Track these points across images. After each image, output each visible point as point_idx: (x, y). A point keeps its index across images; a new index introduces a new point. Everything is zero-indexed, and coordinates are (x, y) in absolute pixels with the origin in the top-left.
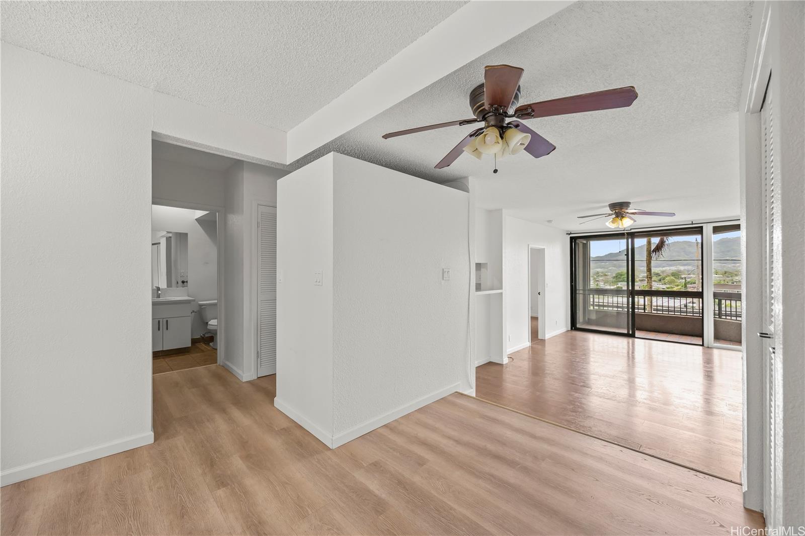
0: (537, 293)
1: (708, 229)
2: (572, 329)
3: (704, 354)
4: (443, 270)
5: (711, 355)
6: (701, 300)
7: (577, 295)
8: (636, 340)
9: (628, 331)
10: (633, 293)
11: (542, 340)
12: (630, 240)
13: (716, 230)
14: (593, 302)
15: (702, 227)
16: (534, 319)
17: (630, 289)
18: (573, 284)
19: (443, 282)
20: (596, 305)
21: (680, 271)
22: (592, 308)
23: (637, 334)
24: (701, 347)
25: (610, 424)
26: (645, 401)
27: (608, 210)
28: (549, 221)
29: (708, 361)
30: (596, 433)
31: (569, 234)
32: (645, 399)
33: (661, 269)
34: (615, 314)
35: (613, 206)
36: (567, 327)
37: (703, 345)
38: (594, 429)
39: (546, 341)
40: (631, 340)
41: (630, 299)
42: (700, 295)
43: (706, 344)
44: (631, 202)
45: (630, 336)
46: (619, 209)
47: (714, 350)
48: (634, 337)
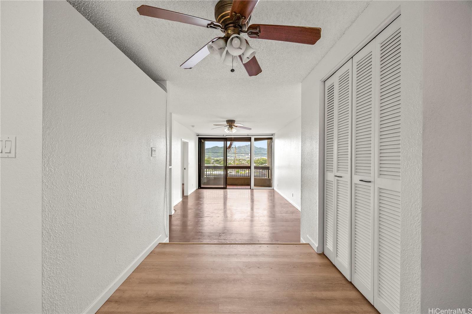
0: (184, 169)
1: (253, 139)
2: (199, 188)
3: (251, 192)
4: (152, 148)
5: (253, 192)
6: (250, 170)
7: (202, 169)
9: (224, 186)
11: (186, 196)
12: (225, 142)
13: (256, 139)
14: (206, 174)
15: (251, 138)
16: (183, 184)
18: (200, 163)
19: (151, 158)
20: (208, 175)
22: (205, 176)
23: (228, 187)
24: (250, 190)
25: (241, 234)
26: (247, 218)
27: (225, 123)
28: (193, 126)
29: (252, 195)
30: (239, 241)
31: (198, 136)
32: (247, 217)
33: (219, 158)
34: (213, 179)
35: (228, 122)
36: (196, 187)
37: (251, 189)
38: (237, 239)
39: (189, 196)
40: (225, 190)
42: (249, 168)
43: (252, 188)
44: (236, 120)
45: (225, 188)
46: (231, 123)
47: (254, 190)
48: (226, 189)
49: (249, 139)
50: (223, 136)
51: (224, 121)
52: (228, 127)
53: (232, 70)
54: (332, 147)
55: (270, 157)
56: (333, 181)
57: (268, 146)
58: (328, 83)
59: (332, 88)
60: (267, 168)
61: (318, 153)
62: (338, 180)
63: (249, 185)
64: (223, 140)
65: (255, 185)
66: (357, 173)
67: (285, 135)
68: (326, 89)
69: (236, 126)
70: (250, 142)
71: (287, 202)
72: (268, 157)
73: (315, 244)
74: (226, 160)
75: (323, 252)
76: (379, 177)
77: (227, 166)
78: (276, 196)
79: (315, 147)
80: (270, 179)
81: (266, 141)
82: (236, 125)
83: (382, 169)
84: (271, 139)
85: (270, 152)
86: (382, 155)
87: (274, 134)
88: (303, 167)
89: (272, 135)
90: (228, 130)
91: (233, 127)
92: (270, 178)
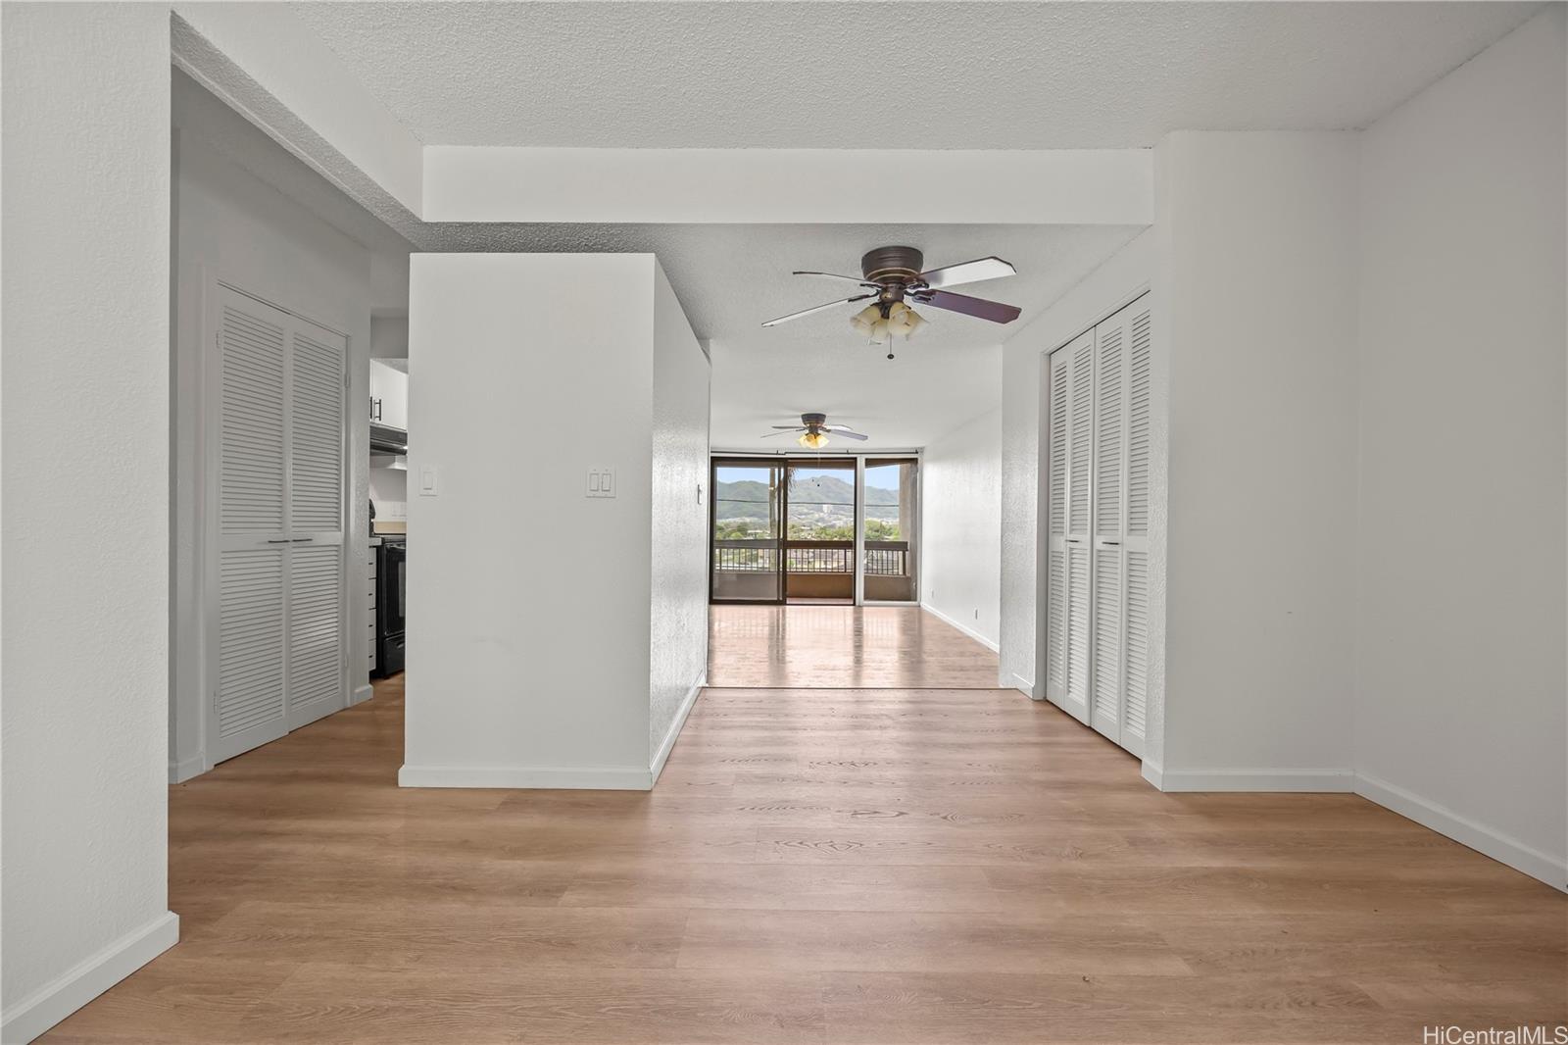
1: (861, 462)
2: (710, 604)
3: (855, 612)
4: (698, 486)
5: (861, 612)
6: (848, 550)
8: (787, 607)
9: (779, 597)
10: (785, 545)
12: (782, 470)
13: (870, 463)
15: (855, 459)
17: (781, 536)
21: (745, 524)
23: (788, 599)
24: (852, 607)
27: (799, 422)
29: (858, 620)
35: (807, 418)
37: (854, 604)
40: (781, 608)
41: (781, 551)
42: (850, 545)
43: (857, 604)
44: (827, 415)
45: (781, 603)
46: (814, 422)
47: (865, 609)
48: (786, 604)
49: (850, 463)
50: (777, 454)
51: (797, 417)
52: (807, 431)
53: (891, 357)
54: (1062, 486)
55: (909, 513)
56: (1062, 553)
57: (903, 483)
58: (1057, 359)
59: (1062, 370)
60: (901, 546)
61: (1036, 497)
62: (1071, 549)
63: (849, 597)
64: (776, 463)
65: (866, 598)
66: (1102, 532)
67: (955, 452)
68: (1053, 370)
69: (829, 431)
70: (853, 471)
71: (959, 635)
72: (903, 517)
73: (1027, 682)
74: (782, 523)
75: (1045, 697)
76: (1128, 535)
77: (789, 539)
78: (926, 621)
79: (1029, 484)
80: (908, 578)
81: (897, 467)
82: (828, 428)
83: (1133, 522)
84: (914, 461)
85: (909, 500)
86: (1133, 499)
87: (922, 449)
88: (1005, 528)
89: (917, 453)
90: (809, 440)
91: (820, 432)
92: (908, 575)
